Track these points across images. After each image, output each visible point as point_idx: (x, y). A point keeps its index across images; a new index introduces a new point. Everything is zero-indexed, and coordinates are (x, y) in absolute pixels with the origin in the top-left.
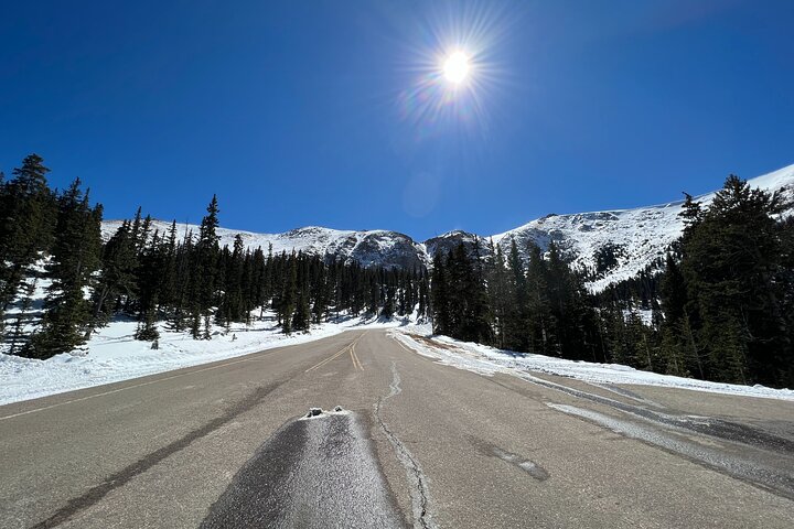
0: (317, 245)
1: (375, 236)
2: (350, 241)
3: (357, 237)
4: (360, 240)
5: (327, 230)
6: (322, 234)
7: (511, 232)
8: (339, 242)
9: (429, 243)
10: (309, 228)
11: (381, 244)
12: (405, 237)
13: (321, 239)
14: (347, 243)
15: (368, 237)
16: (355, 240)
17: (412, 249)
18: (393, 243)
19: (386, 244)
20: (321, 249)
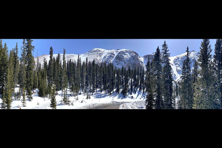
0: (98, 58)
1: (122, 52)
2: (111, 55)
3: (115, 53)
4: (116, 54)
5: (102, 50)
6: (101, 52)
7: (178, 56)
8: (108, 56)
9: (145, 57)
10: (95, 49)
11: (125, 56)
12: (136, 53)
13: (100, 55)
14: (111, 56)
15: (120, 53)
16: (114, 55)
17: (138, 60)
18: (130, 56)
19: (127, 56)
20: (99, 60)
